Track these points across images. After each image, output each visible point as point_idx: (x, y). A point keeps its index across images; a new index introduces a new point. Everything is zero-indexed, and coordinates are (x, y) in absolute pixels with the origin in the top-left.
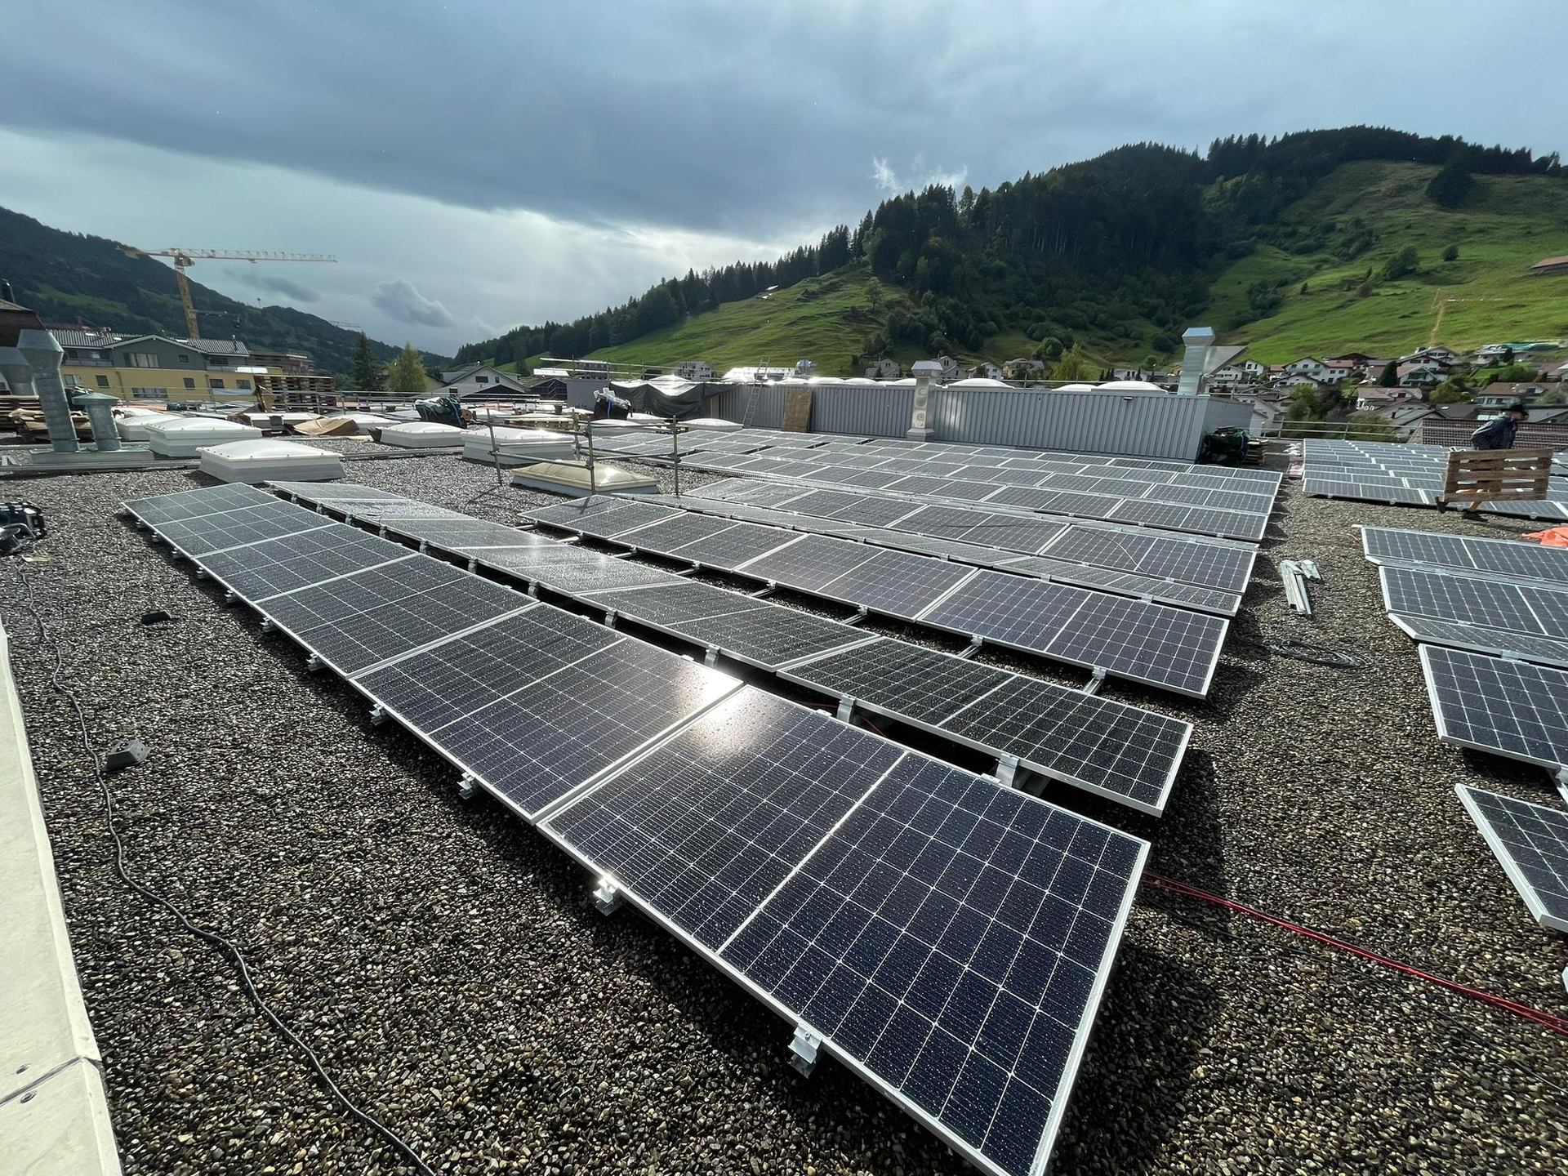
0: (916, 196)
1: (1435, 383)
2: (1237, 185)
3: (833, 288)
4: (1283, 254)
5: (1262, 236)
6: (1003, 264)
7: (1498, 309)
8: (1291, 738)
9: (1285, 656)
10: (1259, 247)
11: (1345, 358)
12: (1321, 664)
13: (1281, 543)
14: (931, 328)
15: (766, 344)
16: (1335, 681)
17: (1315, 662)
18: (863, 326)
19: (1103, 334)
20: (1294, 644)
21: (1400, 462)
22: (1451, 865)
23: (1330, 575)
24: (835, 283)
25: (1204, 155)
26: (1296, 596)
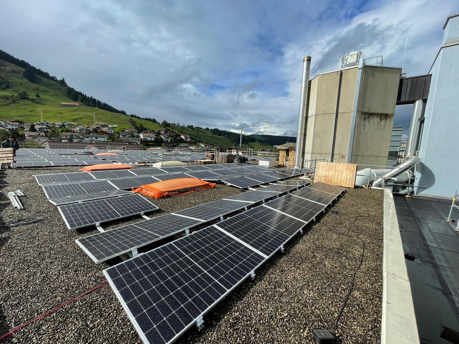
1: (47, 131)
7: (56, 113)
8: (25, 254)
9: (17, 226)
11: (16, 122)
12: (31, 223)
13: (6, 186)
16: (37, 227)
17: (28, 224)
20: (19, 221)
21: (44, 154)
22: (80, 262)
23: (28, 193)
26: (16, 204)
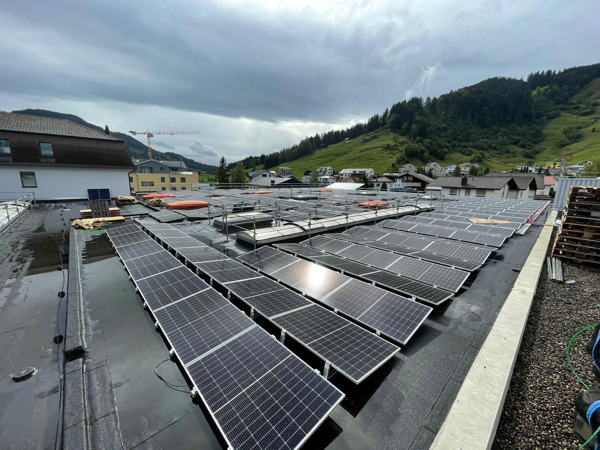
0: (407, 102)
2: (547, 90)
3: (375, 137)
4: (575, 116)
5: (563, 109)
6: (446, 126)
10: (563, 113)
14: (423, 152)
15: (353, 159)
18: (392, 151)
19: (495, 152)
24: (375, 136)
25: (525, 80)
